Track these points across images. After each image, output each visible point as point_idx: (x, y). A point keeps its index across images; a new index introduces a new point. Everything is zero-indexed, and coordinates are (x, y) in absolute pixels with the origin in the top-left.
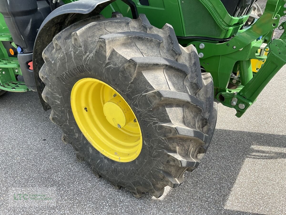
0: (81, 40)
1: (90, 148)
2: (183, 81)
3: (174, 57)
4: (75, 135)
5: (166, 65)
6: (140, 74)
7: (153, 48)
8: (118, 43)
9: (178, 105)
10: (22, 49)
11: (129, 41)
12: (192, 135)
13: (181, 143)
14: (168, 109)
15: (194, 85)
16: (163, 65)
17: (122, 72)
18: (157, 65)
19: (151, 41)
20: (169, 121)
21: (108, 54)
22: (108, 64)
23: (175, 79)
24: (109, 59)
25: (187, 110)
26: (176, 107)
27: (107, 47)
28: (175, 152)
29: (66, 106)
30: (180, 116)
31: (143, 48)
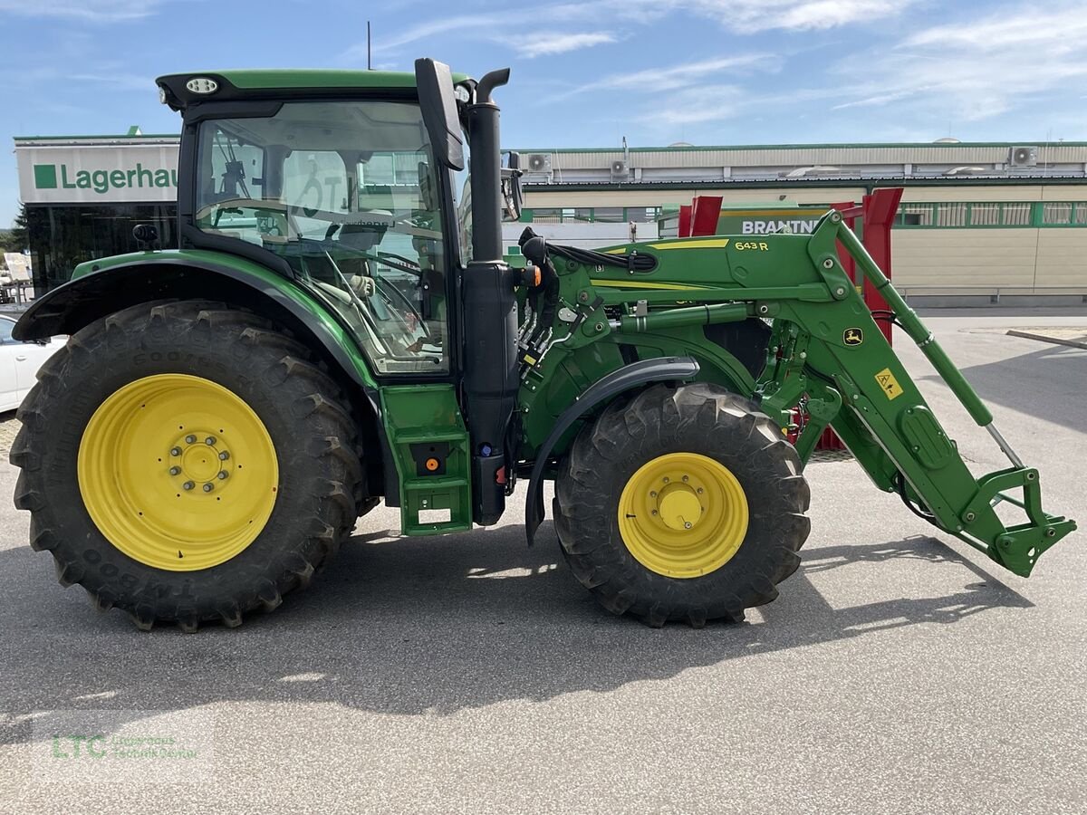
10: (492, 448)
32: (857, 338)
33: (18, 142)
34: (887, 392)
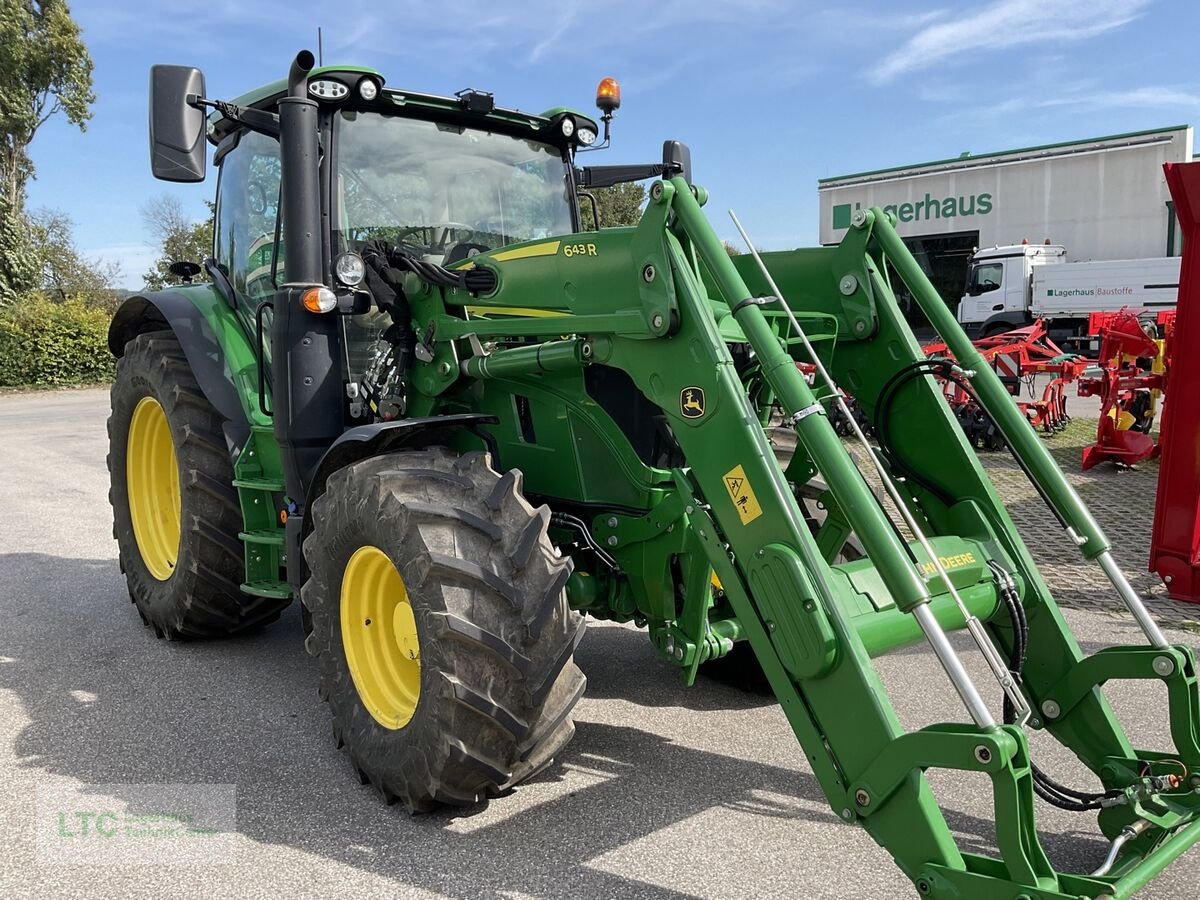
0: (356, 480)
1: (356, 705)
2: (489, 550)
3: (485, 512)
4: (336, 676)
5: (458, 520)
6: (413, 529)
7: (453, 496)
8: (399, 483)
9: (464, 585)
10: (297, 506)
11: (417, 482)
12: (478, 637)
13: (465, 655)
14: (444, 588)
15: (509, 561)
16: (453, 518)
17: (393, 525)
18: (441, 516)
19: (452, 485)
20: (444, 609)
21: (382, 499)
22: (381, 514)
23: (472, 545)
24: (382, 507)
25: (482, 598)
26: (460, 587)
27: (382, 488)
28: (451, 671)
29: (332, 608)
30: (467, 605)
31: (435, 494)
32: (696, 405)
33: (824, 184)
34: (740, 508)
